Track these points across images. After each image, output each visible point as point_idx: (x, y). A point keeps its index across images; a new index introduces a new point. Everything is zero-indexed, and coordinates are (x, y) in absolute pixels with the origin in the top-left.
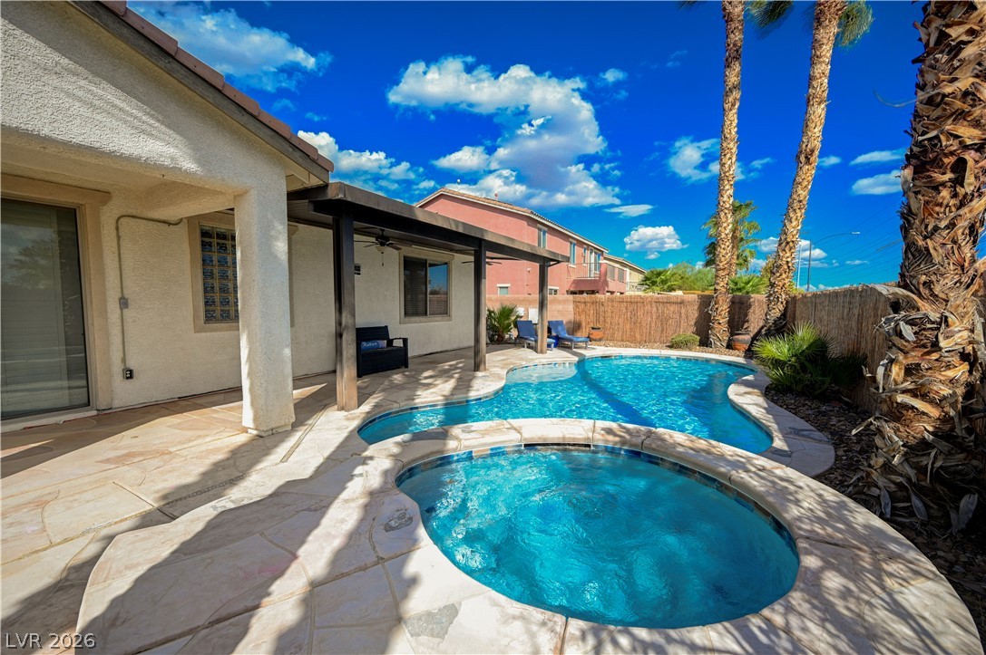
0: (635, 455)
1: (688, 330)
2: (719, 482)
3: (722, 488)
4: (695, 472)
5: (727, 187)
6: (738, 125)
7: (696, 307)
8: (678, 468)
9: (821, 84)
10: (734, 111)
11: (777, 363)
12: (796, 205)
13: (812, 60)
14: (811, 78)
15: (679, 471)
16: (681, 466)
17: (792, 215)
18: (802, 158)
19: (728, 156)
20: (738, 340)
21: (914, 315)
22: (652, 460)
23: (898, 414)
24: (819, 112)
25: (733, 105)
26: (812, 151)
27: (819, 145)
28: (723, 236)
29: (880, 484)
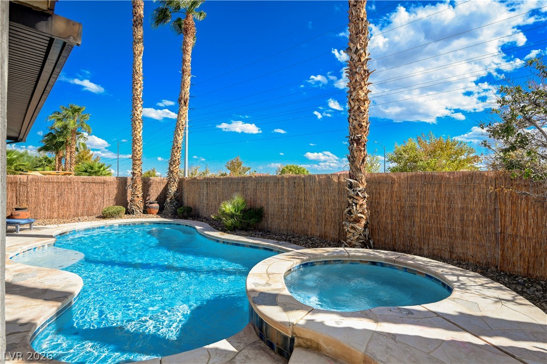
2: (342, 260)
3: (343, 262)
4: (331, 261)
5: (139, 105)
6: (143, 67)
8: (324, 262)
9: (188, 66)
10: (141, 57)
12: (181, 126)
13: (184, 51)
14: (184, 61)
15: (324, 264)
16: (325, 261)
17: (179, 132)
18: (183, 102)
19: (139, 85)
20: (152, 207)
22: (312, 264)
24: (188, 79)
25: (140, 53)
26: (187, 99)
27: (189, 98)
28: (138, 137)
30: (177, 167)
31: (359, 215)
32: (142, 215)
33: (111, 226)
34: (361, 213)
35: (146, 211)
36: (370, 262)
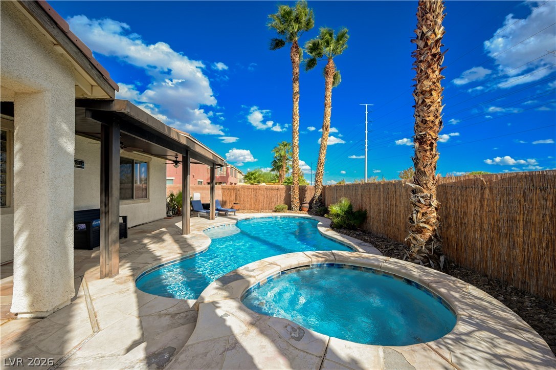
0: (331, 265)
1: (281, 203)
2: (374, 270)
3: (375, 272)
4: (361, 267)
5: (296, 136)
6: (299, 109)
7: (284, 191)
8: (353, 267)
9: (329, 100)
10: (297, 103)
11: (337, 215)
12: (323, 147)
13: (326, 89)
14: (326, 97)
15: (354, 269)
16: (354, 266)
17: (322, 151)
18: (324, 128)
19: (296, 122)
20: (304, 207)
21: (423, 195)
22: (340, 266)
23: (420, 231)
24: (329, 110)
25: (297, 100)
26: (328, 126)
27: (330, 124)
28: (296, 158)
29: (418, 258)
30: (321, 177)
31: (421, 225)
32: (298, 211)
33: (276, 217)
34: (425, 222)
35: (301, 209)
36: (405, 279)
